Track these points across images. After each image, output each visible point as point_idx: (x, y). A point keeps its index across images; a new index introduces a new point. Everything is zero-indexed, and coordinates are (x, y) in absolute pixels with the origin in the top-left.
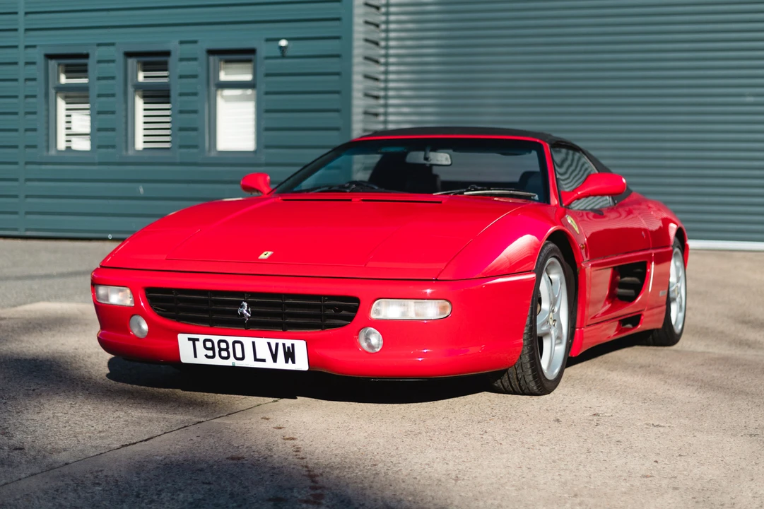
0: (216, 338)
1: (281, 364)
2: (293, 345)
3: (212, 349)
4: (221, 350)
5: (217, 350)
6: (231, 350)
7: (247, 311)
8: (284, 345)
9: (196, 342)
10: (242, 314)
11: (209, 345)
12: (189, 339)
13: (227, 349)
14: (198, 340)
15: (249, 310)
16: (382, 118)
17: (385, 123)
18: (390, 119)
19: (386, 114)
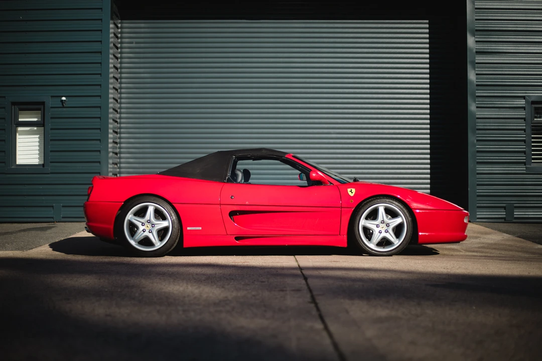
16: (118, 145)
17: (120, 148)
18: (122, 145)
19: (120, 143)
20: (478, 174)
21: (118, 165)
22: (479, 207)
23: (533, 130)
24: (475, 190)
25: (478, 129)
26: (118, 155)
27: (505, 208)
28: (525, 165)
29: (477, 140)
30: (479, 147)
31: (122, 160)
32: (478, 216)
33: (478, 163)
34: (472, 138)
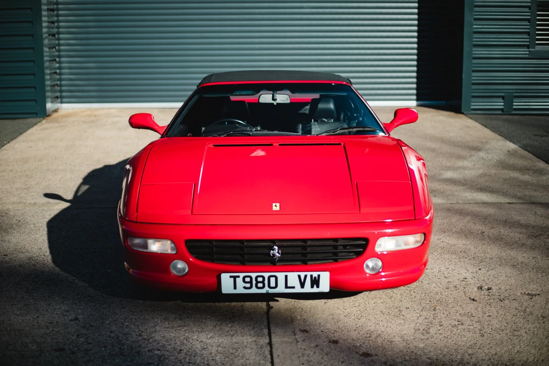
0: (254, 275)
1: (308, 289)
2: (319, 276)
3: (251, 282)
4: (257, 282)
5: (254, 282)
6: (266, 282)
7: (278, 253)
8: (311, 276)
9: (237, 279)
10: (274, 255)
11: (248, 279)
12: (231, 277)
13: (263, 282)
14: (239, 277)
15: (280, 252)
16: (56, 24)
17: (58, 27)
18: (61, 24)
19: (58, 21)
20: (475, 58)
21: (57, 48)
22: (473, 97)
23: (538, 6)
24: (471, 77)
25: (476, 6)
26: (57, 36)
27: (503, 98)
28: (528, 48)
29: (475, 19)
30: (476, 27)
31: (61, 42)
32: (472, 107)
33: (475, 46)
34: (468, 17)
